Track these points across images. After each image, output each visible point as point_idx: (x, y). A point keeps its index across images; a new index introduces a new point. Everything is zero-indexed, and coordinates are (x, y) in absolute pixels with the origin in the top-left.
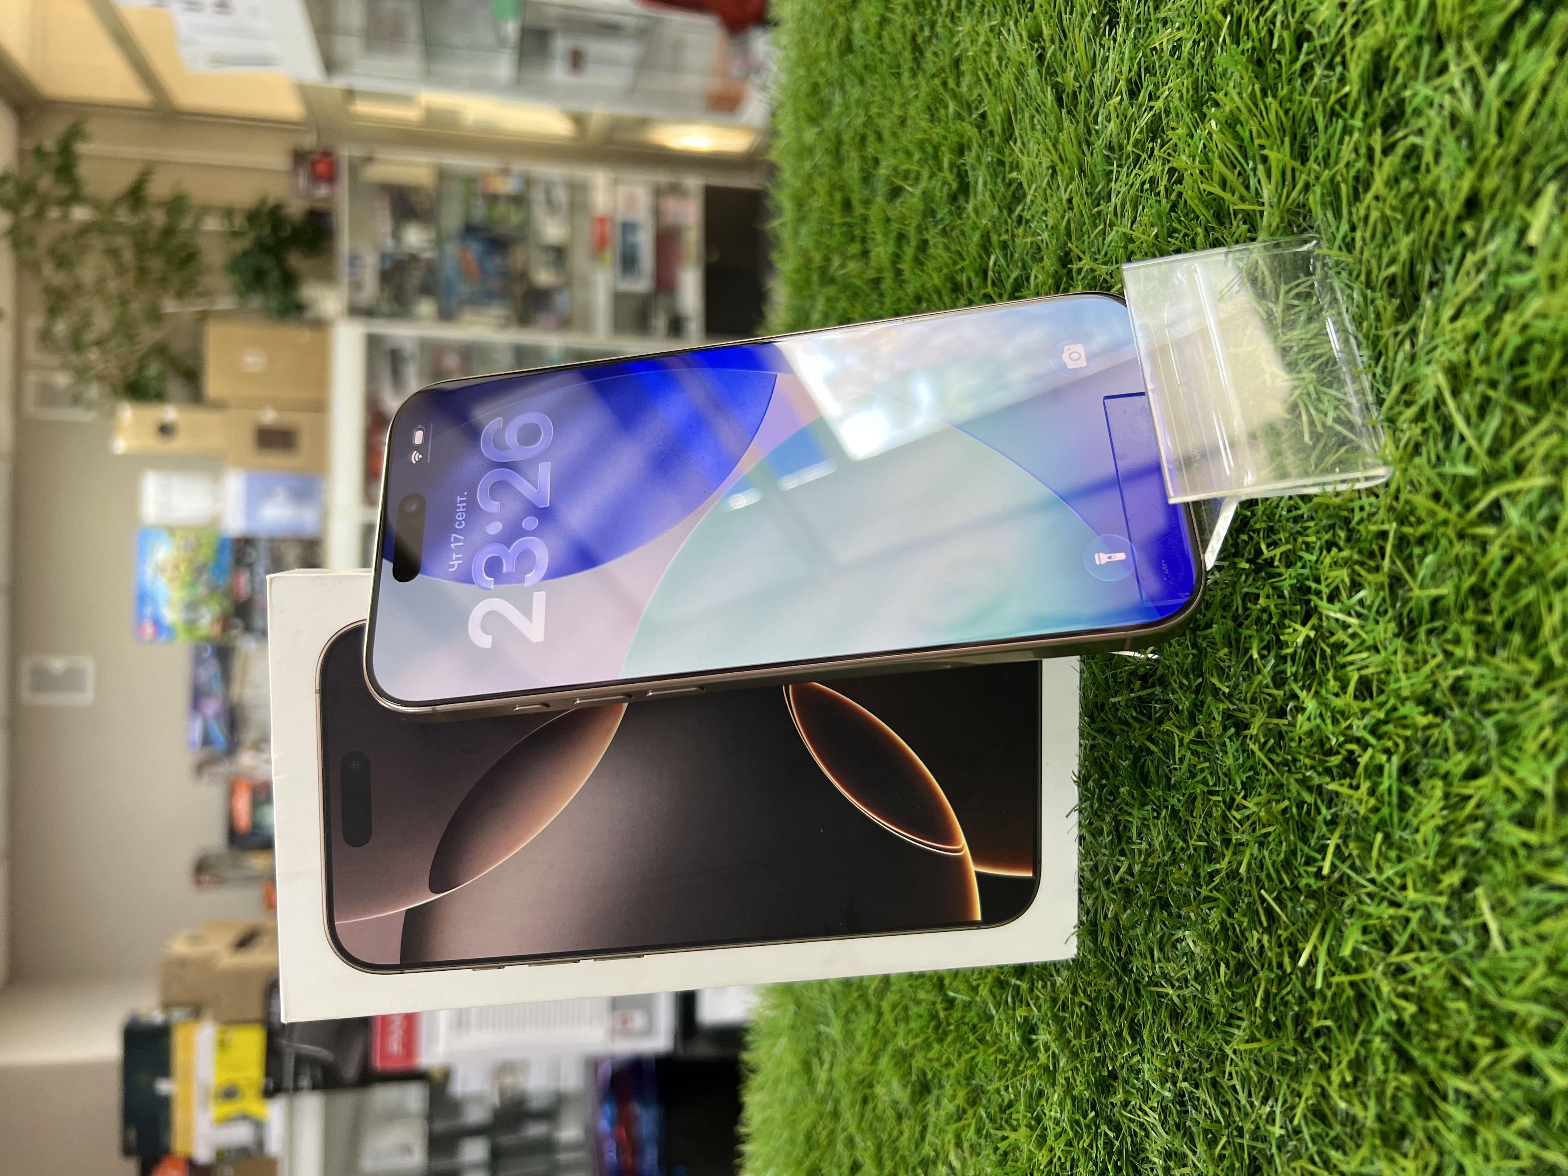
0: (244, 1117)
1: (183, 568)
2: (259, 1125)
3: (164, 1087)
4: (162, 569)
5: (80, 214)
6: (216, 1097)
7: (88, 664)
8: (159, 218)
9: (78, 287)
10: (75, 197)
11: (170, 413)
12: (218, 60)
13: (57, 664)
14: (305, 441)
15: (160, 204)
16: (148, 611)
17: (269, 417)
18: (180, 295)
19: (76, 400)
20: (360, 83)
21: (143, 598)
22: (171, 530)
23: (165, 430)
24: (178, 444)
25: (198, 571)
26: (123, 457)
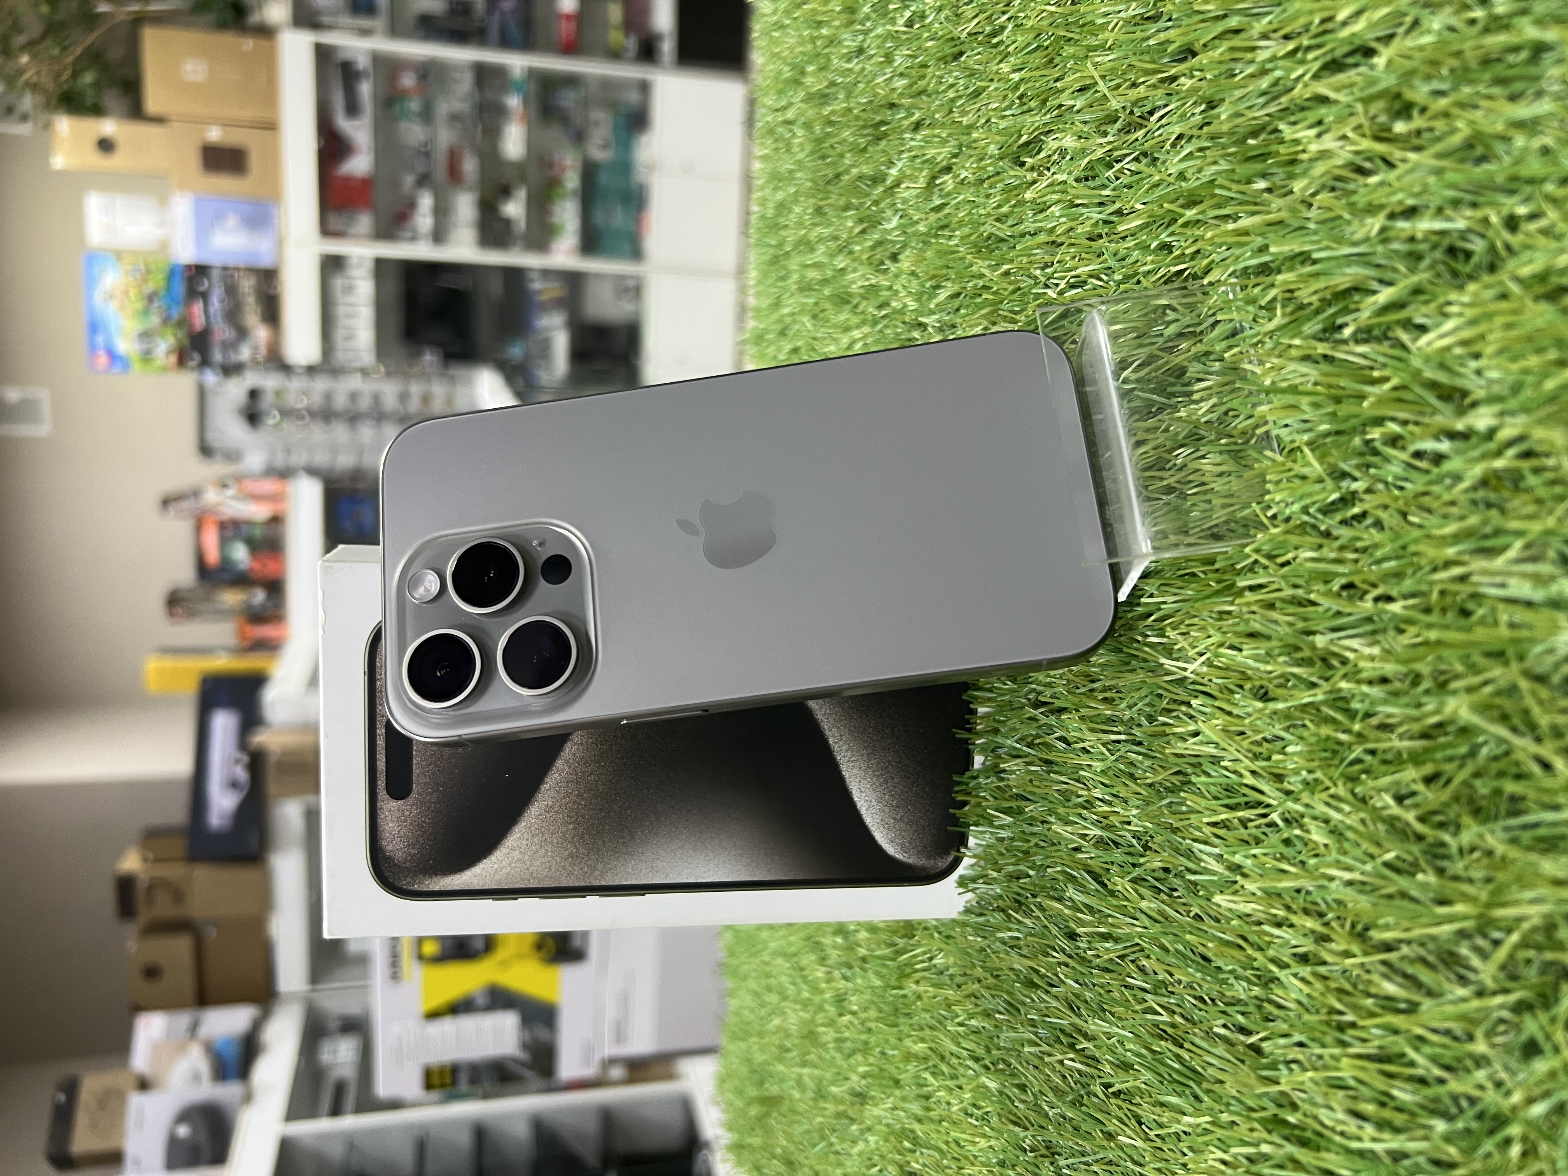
1: (133, 294)
4: (112, 296)
7: (42, 395)
11: (108, 127)
13: (13, 395)
14: (254, 161)
16: (100, 339)
17: (214, 135)
21: (94, 327)
22: (119, 255)
23: (106, 145)
24: (120, 162)
25: (150, 298)
26: (63, 174)
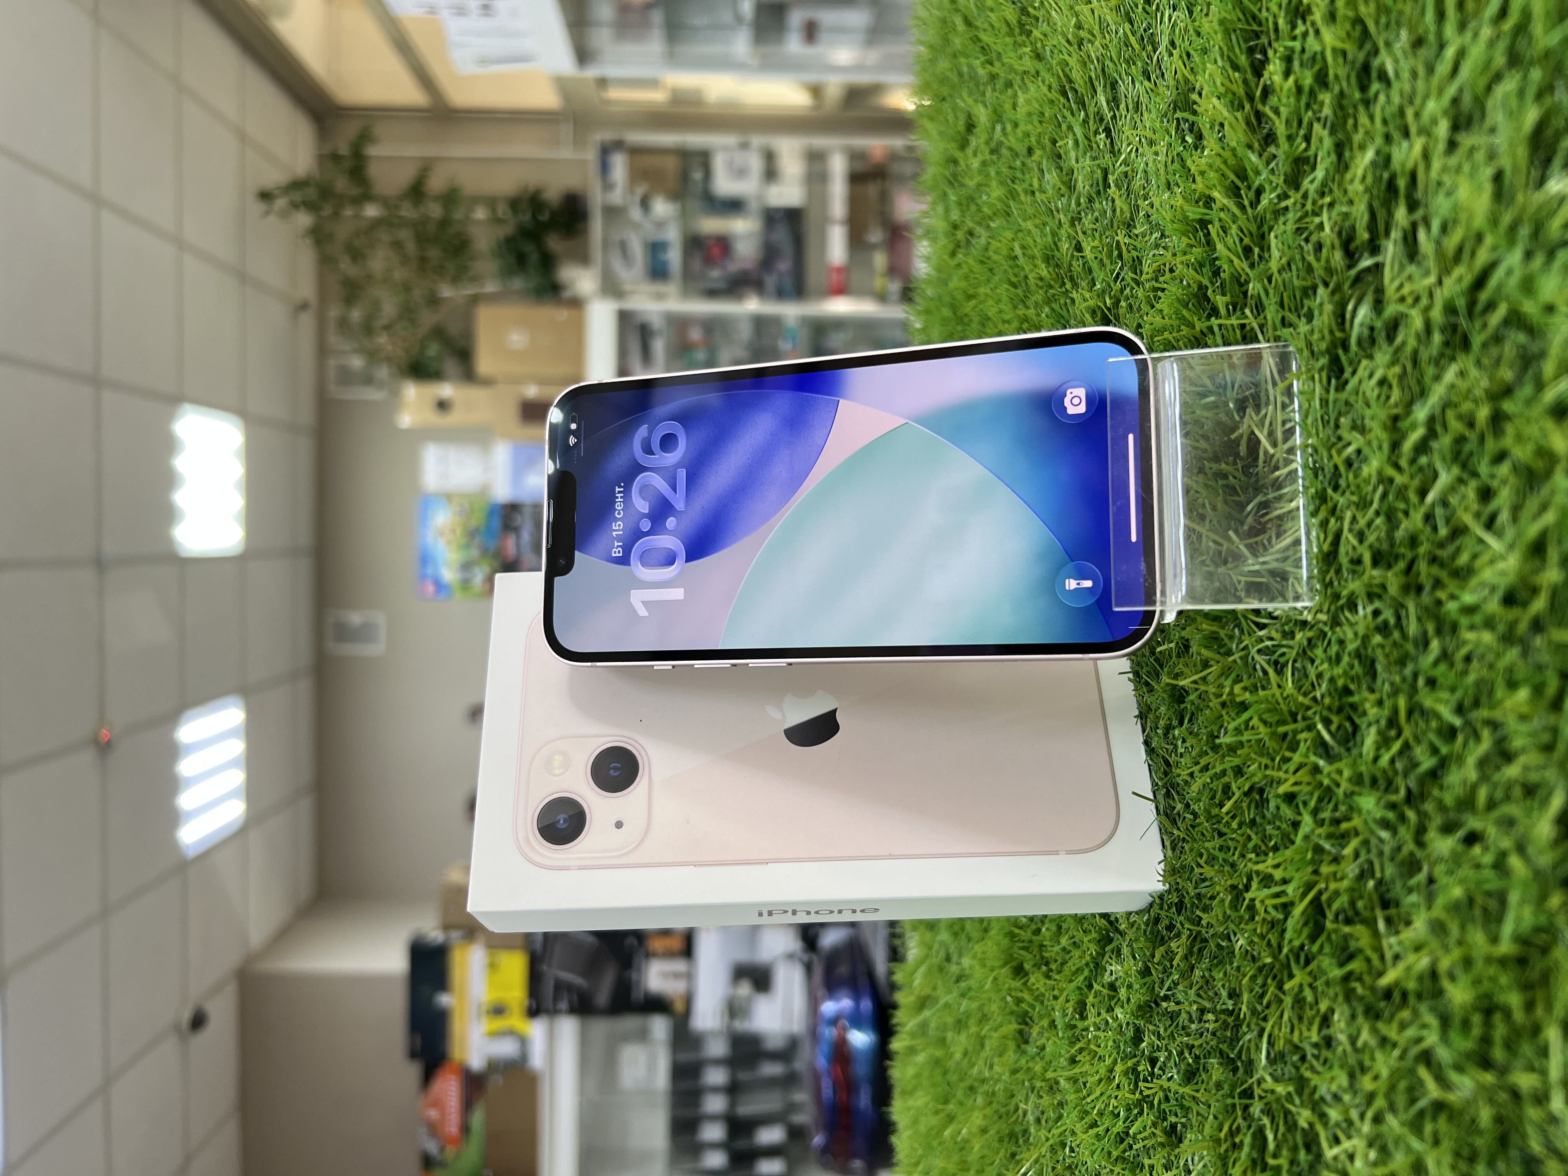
0: (510, 1033)
1: (459, 531)
2: (523, 1041)
3: (444, 1000)
4: (441, 533)
5: (371, 211)
6: (488, 1012)
7: (380, 618)
8: (435, 211)
9: (369, 277)
10: (366, 196)
11: (446, 390)
12: (484, 61)
13: (355, 618)
15: (437, 198)
16: (430, 571)
17: (532, 391)
18: (455, 280)
19: (368, 380)
20: (611, 71)
21: (425, 559)
22: (448, 497)
23: (443, 405)
24: (454, 418)
25: (472, 534)
26: (408, 431)
